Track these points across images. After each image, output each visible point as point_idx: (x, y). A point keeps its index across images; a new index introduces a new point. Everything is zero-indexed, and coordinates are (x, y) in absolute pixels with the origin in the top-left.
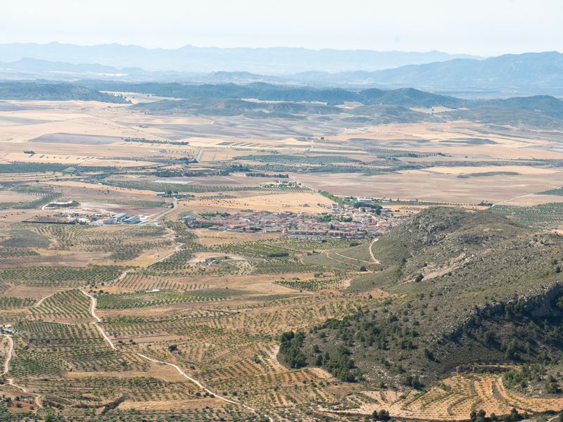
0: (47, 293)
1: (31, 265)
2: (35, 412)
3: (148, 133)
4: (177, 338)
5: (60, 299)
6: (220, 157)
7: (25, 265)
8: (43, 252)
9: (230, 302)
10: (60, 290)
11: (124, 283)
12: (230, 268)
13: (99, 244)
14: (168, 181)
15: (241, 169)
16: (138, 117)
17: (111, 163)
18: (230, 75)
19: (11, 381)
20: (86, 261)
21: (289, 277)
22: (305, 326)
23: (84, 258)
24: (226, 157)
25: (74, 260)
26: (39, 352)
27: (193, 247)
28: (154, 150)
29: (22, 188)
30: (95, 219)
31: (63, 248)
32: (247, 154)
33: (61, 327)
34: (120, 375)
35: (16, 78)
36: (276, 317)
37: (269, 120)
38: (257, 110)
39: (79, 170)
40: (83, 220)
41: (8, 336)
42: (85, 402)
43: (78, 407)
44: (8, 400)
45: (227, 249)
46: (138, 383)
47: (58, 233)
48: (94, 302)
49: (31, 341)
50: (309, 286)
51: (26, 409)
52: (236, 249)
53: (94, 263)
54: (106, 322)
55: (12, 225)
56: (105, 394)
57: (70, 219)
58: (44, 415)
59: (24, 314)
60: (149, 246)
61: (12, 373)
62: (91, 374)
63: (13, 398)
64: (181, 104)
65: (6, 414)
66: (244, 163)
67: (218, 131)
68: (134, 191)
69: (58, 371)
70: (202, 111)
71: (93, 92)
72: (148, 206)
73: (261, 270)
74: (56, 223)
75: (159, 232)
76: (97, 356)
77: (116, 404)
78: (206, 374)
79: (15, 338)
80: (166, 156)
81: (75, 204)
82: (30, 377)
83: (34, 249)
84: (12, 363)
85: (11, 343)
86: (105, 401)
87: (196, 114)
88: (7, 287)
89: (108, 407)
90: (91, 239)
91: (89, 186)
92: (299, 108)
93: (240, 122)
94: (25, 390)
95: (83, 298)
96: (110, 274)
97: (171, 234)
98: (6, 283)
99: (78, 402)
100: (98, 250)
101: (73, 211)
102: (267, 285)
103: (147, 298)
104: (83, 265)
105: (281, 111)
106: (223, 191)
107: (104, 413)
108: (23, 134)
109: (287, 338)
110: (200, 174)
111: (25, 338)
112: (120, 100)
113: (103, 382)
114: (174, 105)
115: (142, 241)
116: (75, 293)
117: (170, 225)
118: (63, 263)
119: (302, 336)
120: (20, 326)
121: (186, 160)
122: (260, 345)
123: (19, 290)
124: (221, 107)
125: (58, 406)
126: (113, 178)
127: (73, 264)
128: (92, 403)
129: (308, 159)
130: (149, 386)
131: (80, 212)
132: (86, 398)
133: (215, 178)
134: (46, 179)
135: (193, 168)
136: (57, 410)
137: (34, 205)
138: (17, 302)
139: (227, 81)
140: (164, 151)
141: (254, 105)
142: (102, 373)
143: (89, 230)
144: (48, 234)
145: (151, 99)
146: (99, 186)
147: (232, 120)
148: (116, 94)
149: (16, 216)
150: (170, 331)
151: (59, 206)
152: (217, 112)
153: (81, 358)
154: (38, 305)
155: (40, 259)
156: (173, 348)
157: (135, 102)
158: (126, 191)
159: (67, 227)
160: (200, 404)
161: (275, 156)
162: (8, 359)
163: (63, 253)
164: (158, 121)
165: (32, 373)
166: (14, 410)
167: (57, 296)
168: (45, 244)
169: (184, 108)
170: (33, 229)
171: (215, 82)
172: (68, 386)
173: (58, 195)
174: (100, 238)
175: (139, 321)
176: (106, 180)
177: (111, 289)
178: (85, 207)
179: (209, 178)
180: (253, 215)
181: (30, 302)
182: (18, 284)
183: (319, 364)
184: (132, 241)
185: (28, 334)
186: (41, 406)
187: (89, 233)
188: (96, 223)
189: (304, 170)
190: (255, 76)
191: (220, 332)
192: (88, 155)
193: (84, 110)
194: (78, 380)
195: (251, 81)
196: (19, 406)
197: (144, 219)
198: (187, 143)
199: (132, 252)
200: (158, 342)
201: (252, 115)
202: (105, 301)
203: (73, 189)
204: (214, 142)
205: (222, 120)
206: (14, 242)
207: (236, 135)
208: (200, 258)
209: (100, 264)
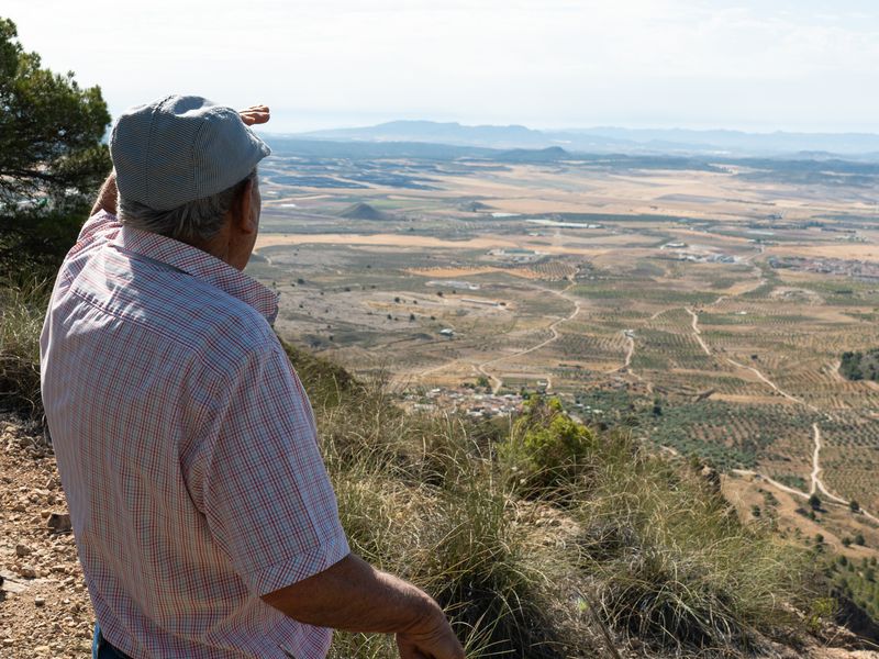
0: (661, 310)
1: (650, 289)
2: (646, 395)
3: (745, 196)
4: (758, 349)
5: (670, 315)
6: (801, 216)
7: (646, 289)
8: (659, 280)
9: (802, 325)
10: (671, 308)
11: (720, 306)
12: (803, 300)
13: (702, 276)
14: (758, 232)
15: (817, 225)
16: (738, 183)
17: (715, 217)
18: (811, 153)
19: (630, 371)
20: (690, 288)
21: (852, 309)
22: (863, 348)
23: (690, 285)
24: (806, 215)
25: (682, 287)
26: (652, 352)
27: (774, 282)
28: (748, 208)
29: (647, 233)
30: (700, 257)
31: (674, 277)
32: (823, 213)
33: (670, 335)
34: (713, 374)
35: (648, 154)
36: (839, 339)
37: (842, 188)
38: (832, 181)
39: (690, 222)
40: (691, 258)
41: (630, 339)
42: (684, 391)
43: (679, 394)
44: (628, 385)
45: (802, 285)
46: (725, 380)
47: (672, 266)
48: (695, 318)
49: (647, 343)
50: (869, 317)
51: (640, 393)
52: (810, 286)
53: (698, 290)
54: (704, 334)
55: (638, 259)
56: (699, 387)
57: (681, 257)
58: (653, 398)
59: (642, 324)
60: (740, 280)
61: (631, 365)
62: (690, 371)
63: (631, 383)
64: (771, 175)
65: (625, 395)
66: (820, 220)
67: (799, 196)
68: (731, 238)
69: (665, 367)
70: (787, 180)
71: (703, 164)
72: (741, 250)
73: (829, 302)
74: (671, 260)
75: (749, 270)
76: (696, 358)
77: (708, 395)
78: (779, 379)
79: (635, 340)
80: (758, 213)
81: (686, 246)
82: (644, 370)
83: (653, 277)
84: (632, 358)
85: (632, 344)
86: (699, 392)
87: (783, 182)
88: (631, 304)
89: (702, 396)
90: (697, 271)
91: (697, 233)
92: (867, 180)
93: (818, 189)
94: (640, 379)
95: (687, 315)
96: (710, 298)
97: (758, 272)
98: (631, 300)
99: (679, 391)
100: (701, 280)
101: (684, 251)
102: (834, 315)
103: (737, 318)
104: (689, 290)
105: (852, 182)
106: (801, 240)
107: (698, 400)
108: (648, 194)
109: (847, 357)
110: (784, 227)
111: (643, 341)
112: (724, 171)
113: (698, 377)
114: (765, 175)
115: (735, 275)
116: (682, 312)
117: (757, 265)
118: (674, 289)
119: (860, 356)
120: (639, 332)
121: (773, 217)
122: (825, 360)
123: (640, 306)
124: (803, 177)
125: (664, 392)
126: (716, 228)
127: (681, 290)
128: (689, 393)
129: (873, 219)
130: (734, 384)
131: (688, 252)
132: (685, 389)
133: (796, 231)
134: (665, 227)
135: (778, 223)
136: (663, 395)
137: (656, 245)
138: (638, 315)
139: (809, 158)
140: (756, 210)
141: (831, 177)
142: (699, 371)
143: (695, 265)
144: (664, 267)
145: (749, 170)
146: (704, 233)
147: (812, 187)
148: (721, 166)
149: (642, 253)
150: (753, 344)
151: (673, 247)
152: (799, 182)
153: (683, 359)
154: (653, 317)
155: (657, 284)
156: (754, 357)
157: (736, 172)
158: (725, 238)
159: (678, 263)
160: (773, 401)
161: (845, 216)
162: (630, 355)
163: (674, 281)
164: (753, 187)
165: (647, 366)
166: (631, 392)
167: (668, 312)
168: (661, 274)
169: (773, 178)
170: (653, 263)
171: (799, 159)
172: (672, 379)
173: (672, 239)
174: (703, 272)
175: (729, 335)
176: (711, 229)
177: (709, 309)
178: (693, 248)
179: (791, 231)
180: (825, 260)
181: (647, 315)
182: (639, 301)
183: (873, 378)
184: (728, 275)
185: (645, 338)
186: (651, 391)
187: (696, 268)
188: (700, 260)
189: (869, 228)
190: (831, 155)
191: (793, 348)
192: (697, 211)
193: (696, 178)
194: (679, 375)
195: (828, 158)
196: (635, 390)
197: (738, 259)
198: (773, 205)
199: (727, 284)
200: (743, 351)
201: (829, 184)
202: (704, 318)
203: (685, 235)
204: (796, 204)
205: (804, 187)
206: (638, 271)
207: (814, 199)
208: (779, 291)
209: (702, 291)
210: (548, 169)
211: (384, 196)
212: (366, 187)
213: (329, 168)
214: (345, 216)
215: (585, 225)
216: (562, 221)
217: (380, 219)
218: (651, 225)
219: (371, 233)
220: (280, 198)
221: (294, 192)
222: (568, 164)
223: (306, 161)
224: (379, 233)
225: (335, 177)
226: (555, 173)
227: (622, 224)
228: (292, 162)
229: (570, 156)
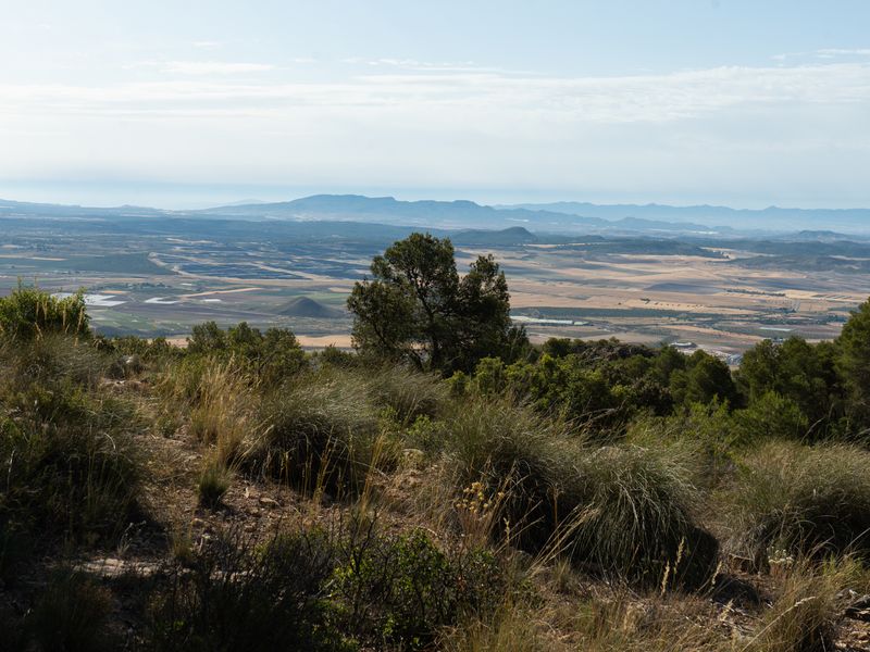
6: (817, 308)
14: (772, 328)
15: (837, 319)
16: (737, 270)
17: (718, 311)
18: (814, 233)
24: (822, 308)
28: (754, 300)
29: (644, 330)
32: (841, 305)
35: (622, 235)
37: (858, 275)
38: (847, 266)
39: (690, 316)
64: (775, 260)
66: (839, 314)
67: (811, 285)
68: (743, 336)
70: (793, 266)
71: (694, 247)
80: (767, 306)
81: (693, 346)
87: (790, 269)
91: (702, 330)
93: (831, 277)
110: (799, 322)
112: (718, 255)
114: (769, 260)
121: (785, 310)
124: (812, 263)
126: (721, 324)
133: (814, 327)
134: (663, 323)
135: (792, 317)
139: (811, 239)
140: (764, 301)
141: (845, 262)
145: (746, 255)
146: (710, 331)
147: (824, 274)
148: (715, 250)
152: (808, 268)
157: (732, 257)
158: (736, 335)
164: (755, 275)
169: (778, 264)
171: (802, 240)
173: (676, 338)
176: (716, 325)
179: (809, 327)
190: (837, 235)
192: (697, 304)
193: (687, 264)
195: (834, 239)
198: (783, 295)
201: (842, 271)
203: (689, 333)
204: (809, 294)
205: (814, 274)
207: (829, 289)
210: (514, 254)
211: (323, 288)
212: (300, 278)
213: (250, 254)
214: (284, 313)
215: (570, 322)
216: (541, 317)
217: (327, 317)
218: (646, 321)
219: (320, 333)
220: (199, 291)
221: (215, 283)
222: (536, 248)
223: (221, 245)
224: (330, 333)
225: (260, 265)
226: (523, 259)
227: (614, 321)
228: (202, 247)
229: (535, 238)
